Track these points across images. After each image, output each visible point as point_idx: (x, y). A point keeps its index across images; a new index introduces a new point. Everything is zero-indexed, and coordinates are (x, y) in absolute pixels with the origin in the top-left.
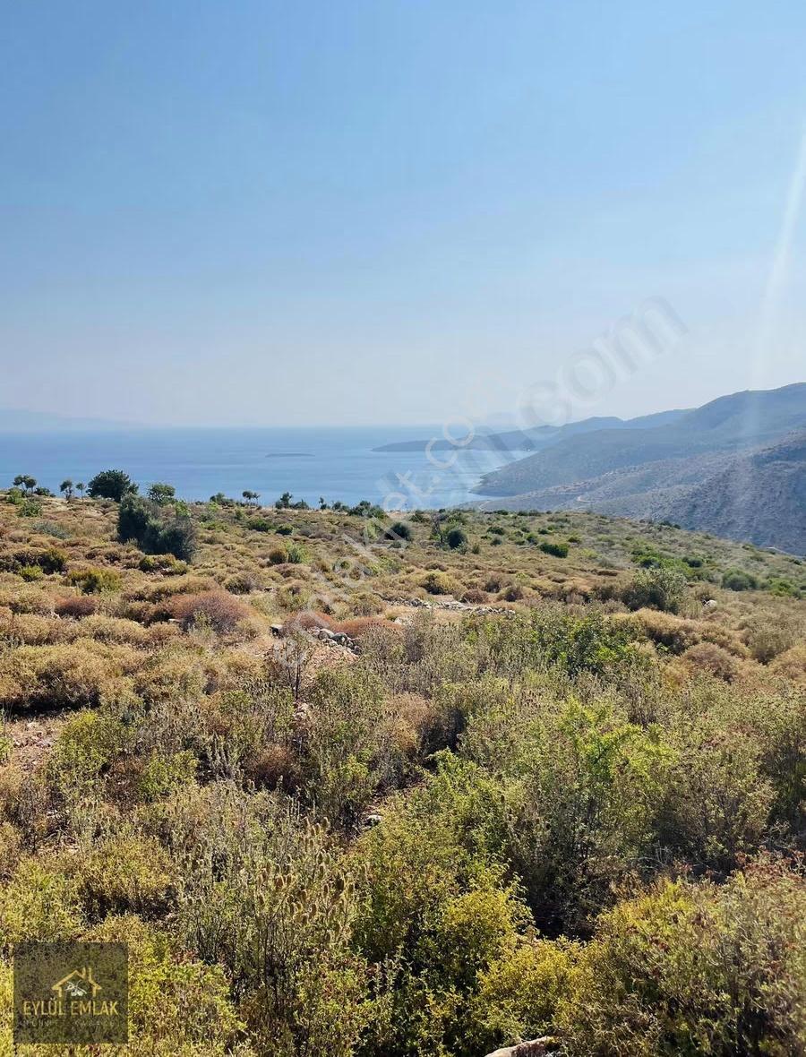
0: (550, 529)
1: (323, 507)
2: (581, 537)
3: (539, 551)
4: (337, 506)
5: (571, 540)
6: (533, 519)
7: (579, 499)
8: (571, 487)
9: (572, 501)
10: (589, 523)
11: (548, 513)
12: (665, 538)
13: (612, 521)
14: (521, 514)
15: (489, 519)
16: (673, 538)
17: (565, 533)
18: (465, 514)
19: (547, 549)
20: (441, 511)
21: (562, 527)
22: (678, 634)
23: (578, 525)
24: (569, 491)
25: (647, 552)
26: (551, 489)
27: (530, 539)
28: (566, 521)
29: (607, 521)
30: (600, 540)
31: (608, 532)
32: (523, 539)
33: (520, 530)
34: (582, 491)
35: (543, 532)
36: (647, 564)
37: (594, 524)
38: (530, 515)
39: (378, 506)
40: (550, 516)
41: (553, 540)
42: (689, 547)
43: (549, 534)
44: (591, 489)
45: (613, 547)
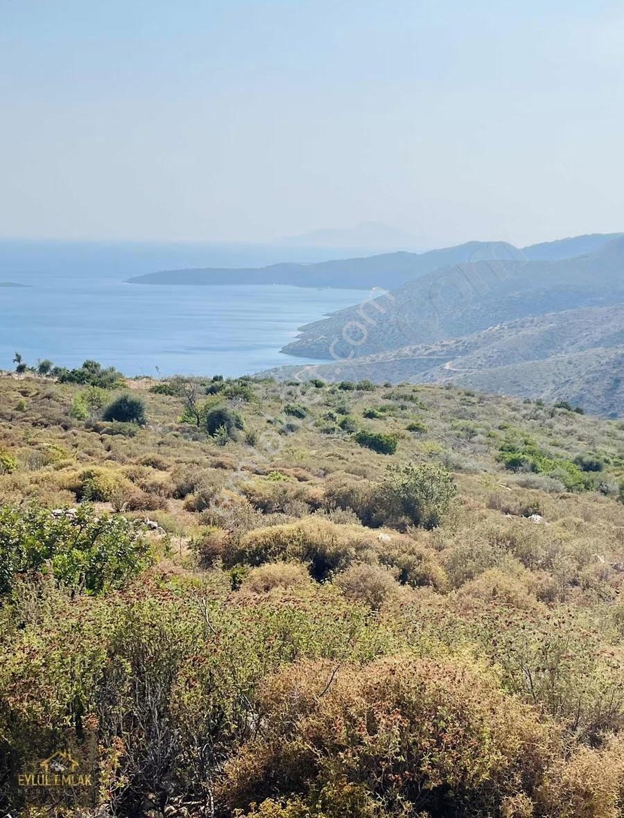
0: (383, 410)
1: (21, 369)
2: (425, 424)
3: (353, 443)
4: (44, 368)
5: (411, 428)
6: (361, 395)
7: (447, 366)
8: (434, 348)
9: (437, 368)
10: (448, 402)
11: (386, 386)
12: (558, 427)
13: (481, 400)
14: (345, 387)
15: (290, 393)
16: (570, 428)
17: (404, 417)
18: (255, 385)
19: (364, 440)
20: (216, 379)
21: (403, 408)
22: (345, 553)
23: (430, 404)
24: (434, 353)
25: (522, 447)
26: (406, 350)
27: (343, 425)
28: (412, 399)
29: (474, 400)
30: (455, 428)
31: (473, 416)
32: (332, 424)
33: (332, 411)
34: (451, 355)
35: (370, 415)
36: (514, 465)
37: (454, 405)
38: (359, 388)
39: (112, 370)
40: (388, 391)
41: (379, 428)
42: (592, 443)
43: (380, 418)
44: (465, 352)
45: (474, 439)
